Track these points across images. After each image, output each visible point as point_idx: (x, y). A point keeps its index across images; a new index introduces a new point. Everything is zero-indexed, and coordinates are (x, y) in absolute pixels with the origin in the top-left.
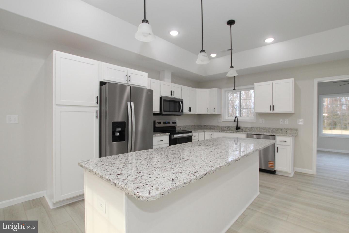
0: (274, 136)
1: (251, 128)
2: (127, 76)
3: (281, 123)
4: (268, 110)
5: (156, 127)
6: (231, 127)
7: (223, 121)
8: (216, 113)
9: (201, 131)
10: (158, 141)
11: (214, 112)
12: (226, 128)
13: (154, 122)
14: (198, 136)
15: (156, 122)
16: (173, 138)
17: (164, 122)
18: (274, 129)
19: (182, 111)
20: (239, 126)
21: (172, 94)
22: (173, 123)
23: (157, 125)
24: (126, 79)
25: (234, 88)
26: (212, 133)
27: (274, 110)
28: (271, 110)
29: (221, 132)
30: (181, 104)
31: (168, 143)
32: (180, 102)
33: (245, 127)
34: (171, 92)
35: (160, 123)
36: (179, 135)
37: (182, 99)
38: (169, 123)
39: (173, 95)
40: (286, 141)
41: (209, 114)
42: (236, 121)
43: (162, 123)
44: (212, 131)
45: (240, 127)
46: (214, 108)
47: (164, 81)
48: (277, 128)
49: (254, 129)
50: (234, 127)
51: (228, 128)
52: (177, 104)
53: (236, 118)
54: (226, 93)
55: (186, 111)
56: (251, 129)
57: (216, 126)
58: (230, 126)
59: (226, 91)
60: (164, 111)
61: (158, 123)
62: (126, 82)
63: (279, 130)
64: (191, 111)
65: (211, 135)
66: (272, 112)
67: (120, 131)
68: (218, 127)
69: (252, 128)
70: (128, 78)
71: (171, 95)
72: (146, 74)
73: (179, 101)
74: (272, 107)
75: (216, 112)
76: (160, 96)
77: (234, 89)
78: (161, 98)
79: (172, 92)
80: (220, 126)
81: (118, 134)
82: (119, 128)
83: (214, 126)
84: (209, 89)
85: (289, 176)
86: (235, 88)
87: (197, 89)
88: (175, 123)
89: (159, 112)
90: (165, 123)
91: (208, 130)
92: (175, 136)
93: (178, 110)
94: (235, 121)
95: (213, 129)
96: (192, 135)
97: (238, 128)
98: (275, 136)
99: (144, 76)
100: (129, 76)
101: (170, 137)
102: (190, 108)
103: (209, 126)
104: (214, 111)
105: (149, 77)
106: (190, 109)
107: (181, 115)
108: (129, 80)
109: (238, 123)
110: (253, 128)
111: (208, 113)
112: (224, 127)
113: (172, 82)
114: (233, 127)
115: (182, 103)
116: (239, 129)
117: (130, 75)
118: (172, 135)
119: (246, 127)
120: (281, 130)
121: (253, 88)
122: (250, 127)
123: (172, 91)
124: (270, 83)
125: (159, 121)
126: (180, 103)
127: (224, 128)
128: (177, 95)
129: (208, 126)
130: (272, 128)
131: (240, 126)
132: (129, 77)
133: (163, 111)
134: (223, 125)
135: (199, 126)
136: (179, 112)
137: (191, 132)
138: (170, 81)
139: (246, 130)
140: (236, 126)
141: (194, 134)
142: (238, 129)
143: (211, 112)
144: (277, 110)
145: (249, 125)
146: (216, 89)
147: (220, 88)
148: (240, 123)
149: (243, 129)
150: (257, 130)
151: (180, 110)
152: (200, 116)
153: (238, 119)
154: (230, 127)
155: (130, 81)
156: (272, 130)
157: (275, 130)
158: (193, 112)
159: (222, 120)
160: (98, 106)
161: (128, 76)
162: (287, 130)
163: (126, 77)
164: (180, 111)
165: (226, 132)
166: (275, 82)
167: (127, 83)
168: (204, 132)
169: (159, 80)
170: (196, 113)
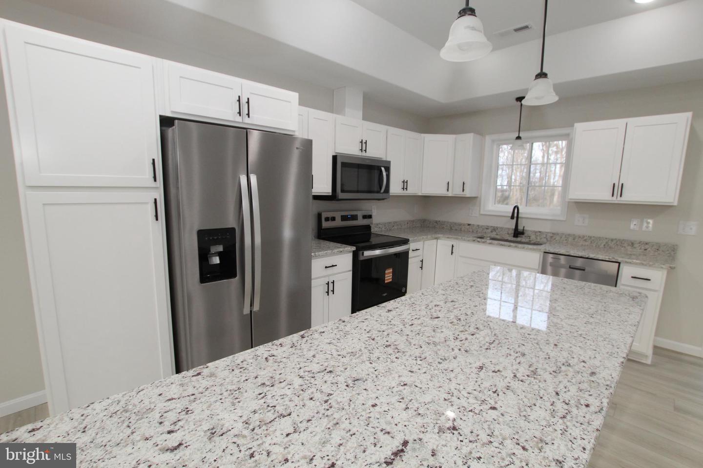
0: (617, 264)
1: (551, 235)
2: (239, 101)
3: (632, 226)
4: (603, 195)
5: (323, 228)
6: (502, 228)
7: (482, 212)
8: (468, 195)
9: (429, 237)
10: (326, 267)
11: (462, 193)
12: (489, 230)
13: (319, 216)
14: (421, 249)
15: (324, 216)
16: (361, 258)
17: (342, 216)
18: (612, 240)
19: (387, 190)
20: (520, 228)
21: (364, 148)
22: (365, 217)
23: (325, 225)
24: (238, 111)
25: (517, 135)
26: (454, 242)
27: (621, 196)
28: (613, 195)
29: (479, 242)
30: (384, 174)
31: (350, 271)
32: (383, 169)
33: (536, 232)
34: (362, 142)
35: (333, 219)
36: (378, 252)
37: (388, 160)
38: (354, 218)
39: (366, 150)
40: (650, 280)
41: (450, 195)
42: (516, 215)
43: (338, 219)
44: (457, 239)
45: (523, 230)
46: (464, 184)
47: (345, 116)
48: (619, 240)
49: (558, 238)
50: (509, 229)
51: (492, 232)
52: (376, 173)
53: (516, 209)
54: (495, 147)
55: (395, 188)
56: (551, 237)
57: (464, 225)
58: (498, 226)
59: (493, 141)
60: (343, 191)
61: (327, 219)
62: (239, 119)
63: (626, 245)
64: (407, 189)
65: (453, 246)
66: (616, 200)
67: (221, 252)
68: (468, 227)
69: (553, 234)
70: (243, 106)
71: (362, 150)
72: (294, 96)
73: (381, 167)
74: (618, 189)
75: (468, 193)
76: (334, 154)
77: (519, 138)
78: (335, 158)
79: (363, 144)
80: (473, 225)
81: (216, 260)
82: (217, 246)
83: (460, 225)
84: (454, 136)
85: (642, 361)
86: (520, 135)
87: (423, 135)
88: (370, 217)
89: (331, 194)
90: (344, 218)
91: (447, 236)
92: (368, 254)
93: (376, 188)
94: (512, 217)
95: (456, 230)
96: (409, 249)
97: (518, 233)
98: (619, 263)
99: (290, 102)
100: (247, 101)
101: (355, 255)
102: (405, 181)
103: (448, 222)
104: (463, 190)
105: (301, 103)
106: (405, 184)
107: (383, 199)
108: (247, 113)
109: (519, 220)
110: (558, 234)
111: (448, 193)
112: (483, 227)
113: (365, 118)
114: (506, 228)
115: (386, 171)
116: (521, 235)
117: (248, 99)
118: (361, 252)
119: (540, 232)
120: (632, 244)
121: (566, 136)
122: (551, 231)
123: (364, 141)
124: (620, 123)
125: (330, 215)
126: (381, 171)
127: (483, 229)
128: (374, 152)
129: (445, 222)
130: (606, 239)
131: (524, 227)
132: (247, 104)
133: (340, 190)
134: (481, 224)
135: (424, 221)
136: (378, 192)
137: (405, 242)
138: (360, 114)
139: (538, 237)
140: (514, 227)
141: (412, 246)
142: (519, 235)
143: (456, 191)
144: (630, 197)
145: (546, 228)
146: (472, 135)
147: (480, 133)
148: (524, 220)
149: (530, 237)
150: (566, 240)
151: (381, 189)
152: (426, 200)
153: (520, 211)
154: (497, 228)
155: (248, 115)
156: (607, 243)
157: (613, 243)
158: (412, 190)
159: (480, 211)
160: (158, 186)
161: (244, 101)
162: (647, 247)
163: (238, 103)
164: (382, 191)
165: (490, 244)
166: (633, 121)
167: (241, 121)
168: (437, 238)
169: (333, 112)
170: (420, 194)
